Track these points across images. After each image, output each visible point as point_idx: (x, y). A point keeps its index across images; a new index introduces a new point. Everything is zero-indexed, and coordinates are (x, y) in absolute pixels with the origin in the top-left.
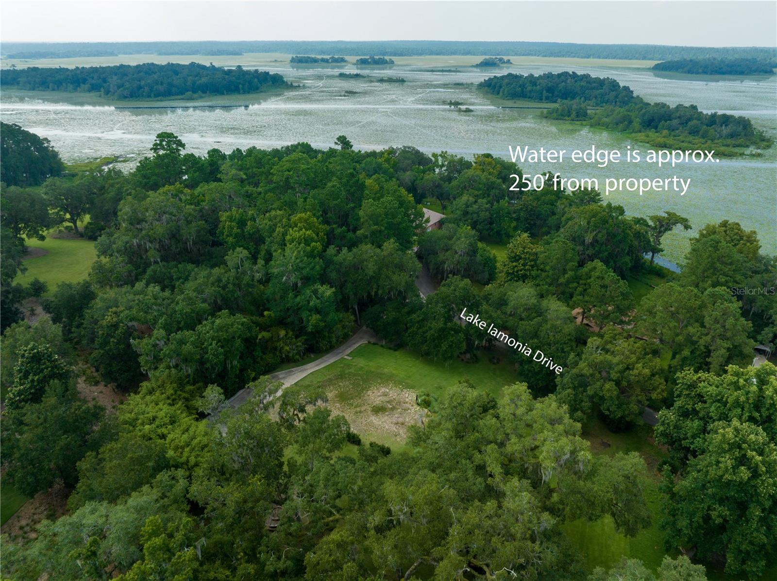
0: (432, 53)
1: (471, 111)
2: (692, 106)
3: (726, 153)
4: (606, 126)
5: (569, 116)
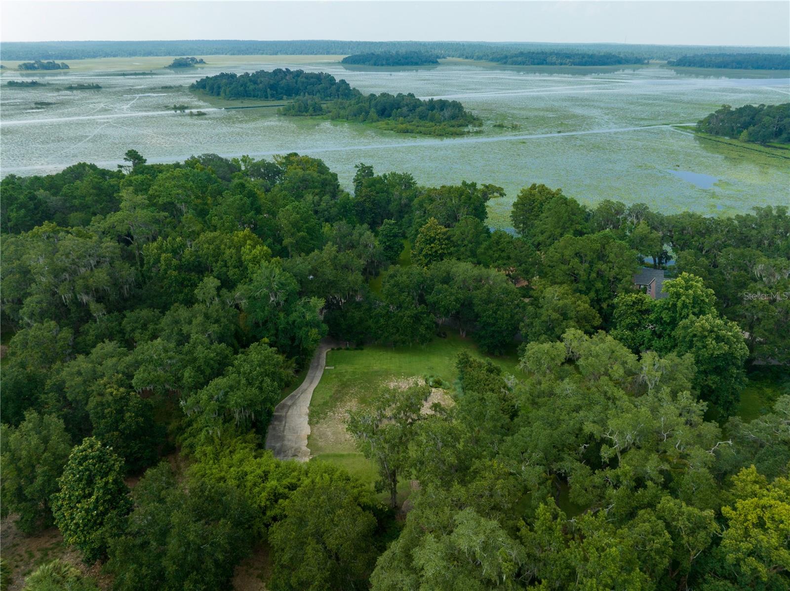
0: (107, 55)
1: (204, 114)
2: (409, 94)
3: (458, 132)
4: (347, 118)
5: (306, 112)
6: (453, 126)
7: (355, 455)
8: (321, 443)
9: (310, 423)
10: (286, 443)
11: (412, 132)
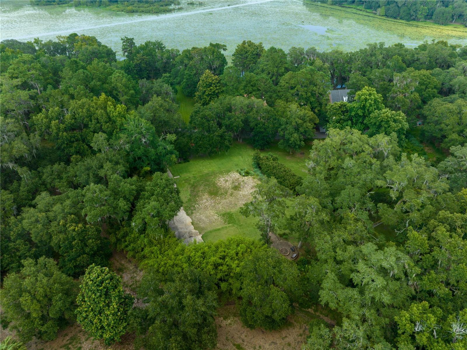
3: (167, 10)
6: (162, 6)
7: (226, 227)
8: (202, 225)
9: (188, 214)
10: (180, 230)
11: (137, 12)
